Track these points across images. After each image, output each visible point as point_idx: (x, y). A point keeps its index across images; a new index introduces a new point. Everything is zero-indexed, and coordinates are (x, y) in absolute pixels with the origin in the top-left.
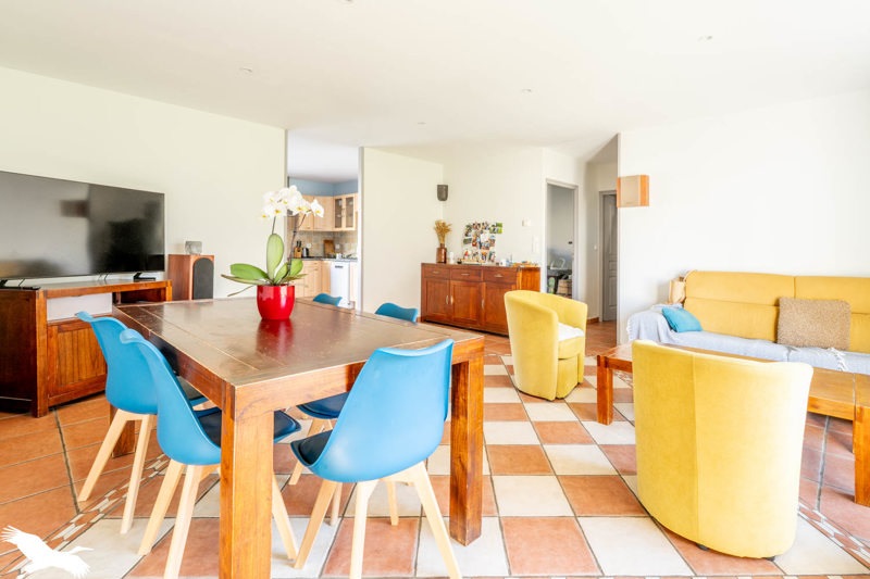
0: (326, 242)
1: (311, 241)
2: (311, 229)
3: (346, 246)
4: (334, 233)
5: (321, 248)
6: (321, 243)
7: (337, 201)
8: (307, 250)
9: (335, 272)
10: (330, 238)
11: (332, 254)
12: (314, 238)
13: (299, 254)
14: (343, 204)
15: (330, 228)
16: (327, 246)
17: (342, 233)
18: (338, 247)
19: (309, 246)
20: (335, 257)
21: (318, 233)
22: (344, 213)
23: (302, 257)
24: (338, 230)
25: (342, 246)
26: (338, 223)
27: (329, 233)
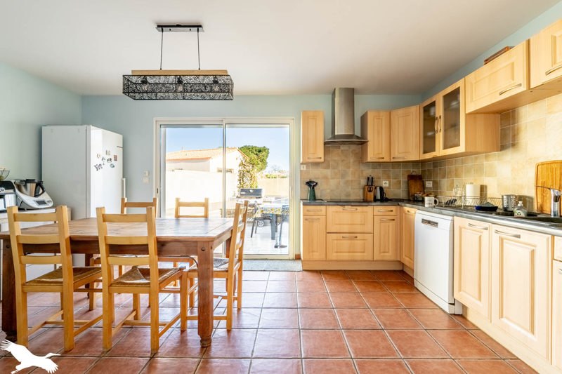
0: (411, 177)
1: (388, 178)
2: (387, 159)
3: (445, 183)
4: (423, 162)
5: (403, 186)
6: (403, 179)
7: (428, 109)
8: (381, 189)
9: (420, 228)
10: (417, 171)
11: (419, 195)
12: (392, 172)
13: (371, 196)
14: (439, 111)
15: (415, 154)
16: (412, 182)
17: (437, 162)
18: (429, 184)
19: (385, 184)
20: (423, 201)
21: (397, 164)
22: (440, 125)
23: (375, 200)
24: (428, 156)
25: (436, 184)
26: (429, 144)
27: (415, 163)
